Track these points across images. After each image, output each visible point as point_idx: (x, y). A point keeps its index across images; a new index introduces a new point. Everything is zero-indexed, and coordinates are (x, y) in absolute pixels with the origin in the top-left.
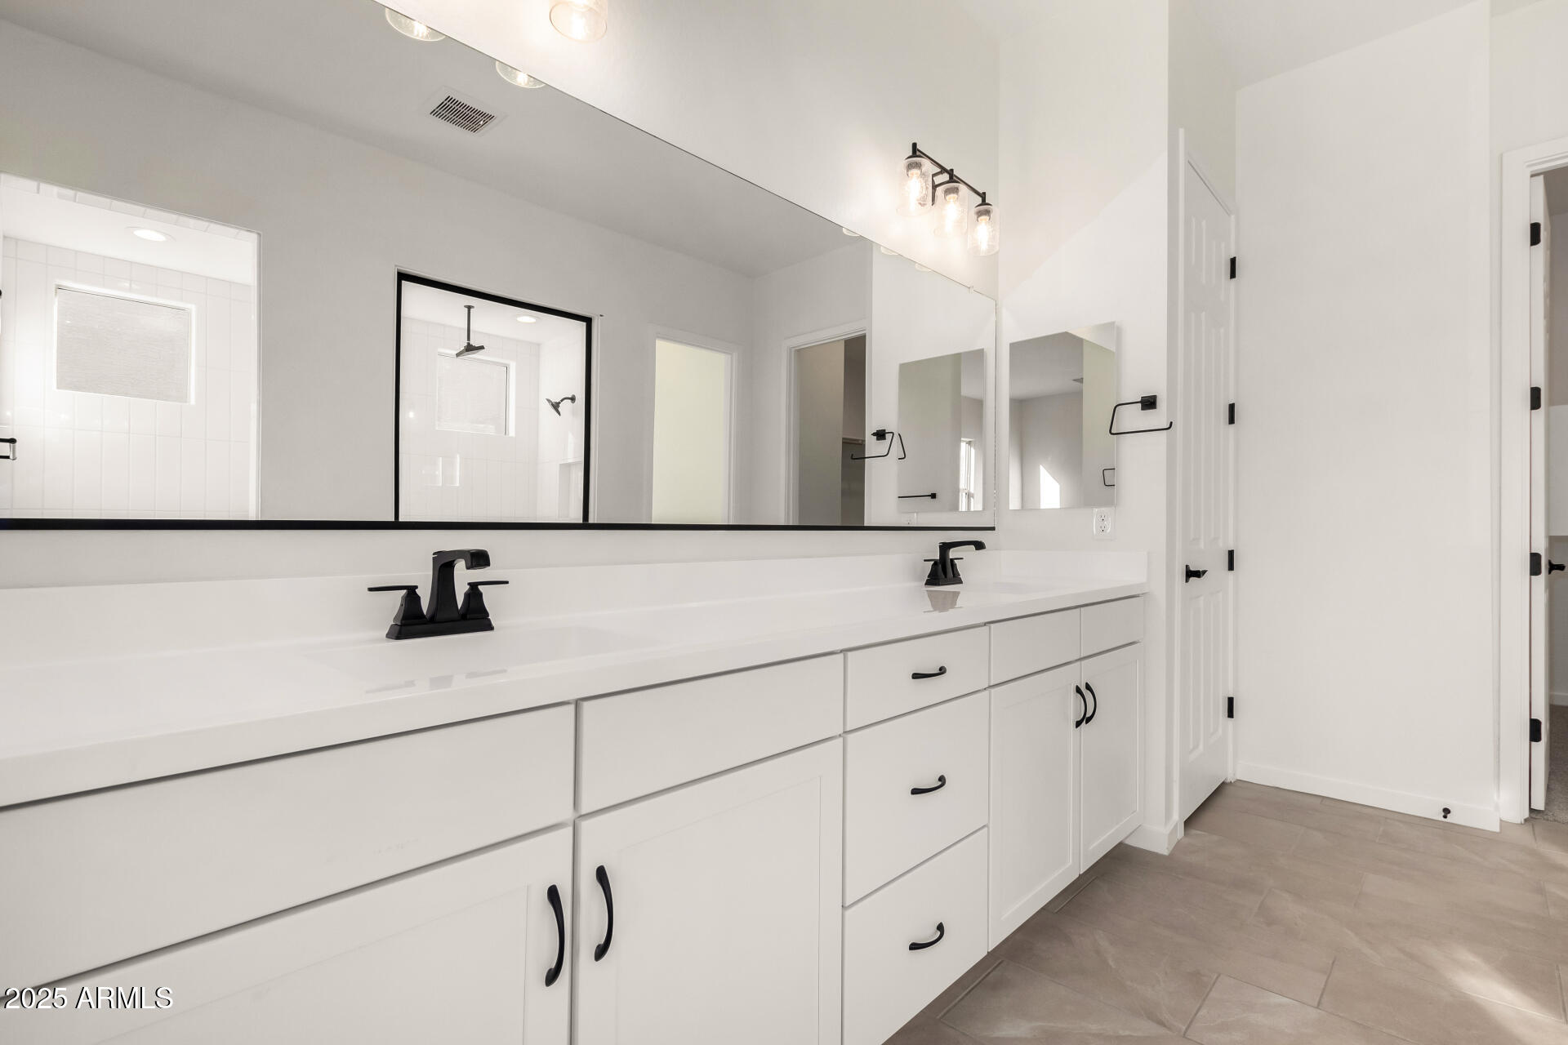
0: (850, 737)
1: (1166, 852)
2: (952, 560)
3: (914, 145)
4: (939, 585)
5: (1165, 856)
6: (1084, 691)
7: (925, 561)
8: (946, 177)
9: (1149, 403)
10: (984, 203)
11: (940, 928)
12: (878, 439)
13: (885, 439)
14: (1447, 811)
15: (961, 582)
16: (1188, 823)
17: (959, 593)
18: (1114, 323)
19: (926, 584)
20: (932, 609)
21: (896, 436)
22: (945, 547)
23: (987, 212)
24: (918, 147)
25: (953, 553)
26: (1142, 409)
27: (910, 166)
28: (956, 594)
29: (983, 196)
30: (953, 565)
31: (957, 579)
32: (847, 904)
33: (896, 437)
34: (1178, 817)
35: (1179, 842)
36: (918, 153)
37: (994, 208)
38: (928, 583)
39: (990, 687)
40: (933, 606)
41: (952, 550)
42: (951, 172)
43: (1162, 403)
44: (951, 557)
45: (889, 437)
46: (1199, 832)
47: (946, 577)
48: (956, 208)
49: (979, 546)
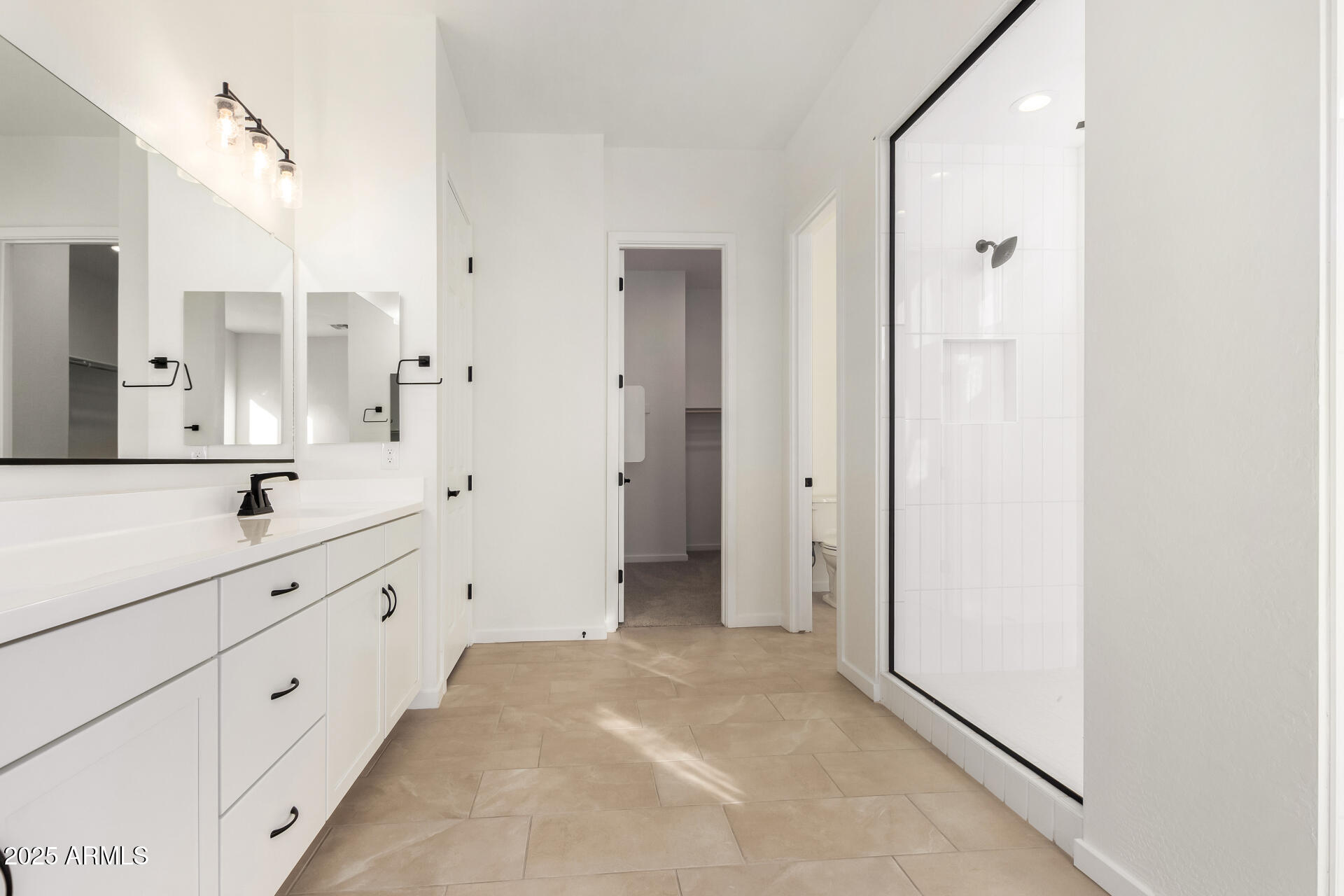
0: (224, 656)
1: (436, 706)
2: (263, 490)
3: (226, 85)
4: (253, 514)
5: (436, 709)
6: (388, 591)
7: (238, 492)
8: (254, 124)
9: (424, 362)
10: (287, 159)
11: (294, 811)
12: (156, 367)
13: (166, 367)
14: (584, 633)
15: (272, 511)
16: (450, 680)
17: (269, 520)
18: (398, 293)
19: (238, 515)
20: (245, 538)
21: (182, 367)
22: (256, 479)
23: (291, 169)
24: (229, 88)
25: (264, 484)
26: (420, 366)
27: (221, 105)
28: (268, 521)
29: (286, 152)
30: (265, 496)
31: (268, 509)
32: (223, 811)
33: (182, 369)
34: (443, 678)
35: (444, 696)
36: (229, 94)
37: (296, 167)
38: (241, 513)
39: (327, 596)
40: (246, 535)
41: (263, 481)
42: (259, 122)
43: (433, 362)
44: (262, 488)
45: (171, 367)
46: (454, 686)
47: (259, 507)
48: (264, 157)
49: (292, 476)
